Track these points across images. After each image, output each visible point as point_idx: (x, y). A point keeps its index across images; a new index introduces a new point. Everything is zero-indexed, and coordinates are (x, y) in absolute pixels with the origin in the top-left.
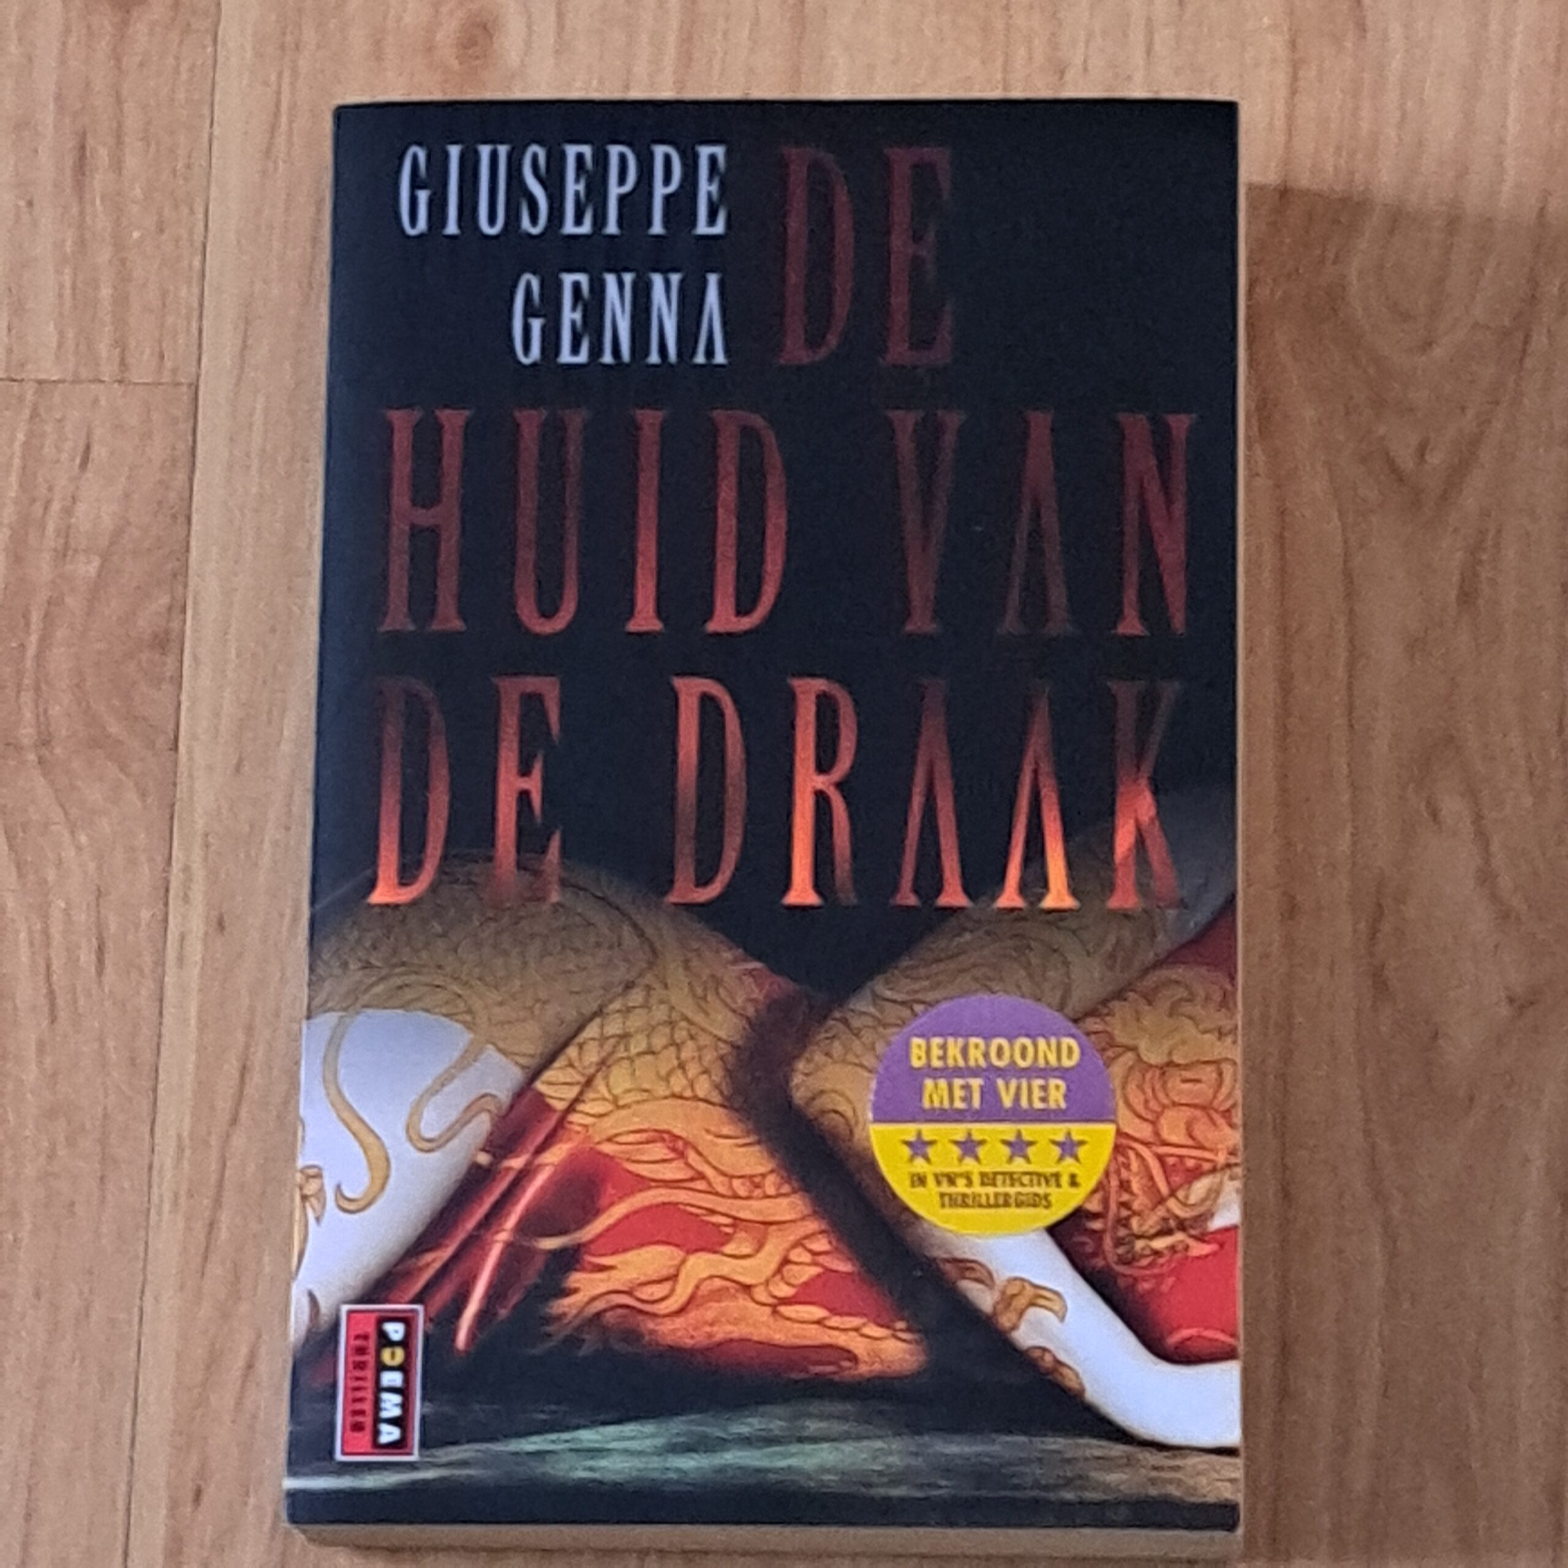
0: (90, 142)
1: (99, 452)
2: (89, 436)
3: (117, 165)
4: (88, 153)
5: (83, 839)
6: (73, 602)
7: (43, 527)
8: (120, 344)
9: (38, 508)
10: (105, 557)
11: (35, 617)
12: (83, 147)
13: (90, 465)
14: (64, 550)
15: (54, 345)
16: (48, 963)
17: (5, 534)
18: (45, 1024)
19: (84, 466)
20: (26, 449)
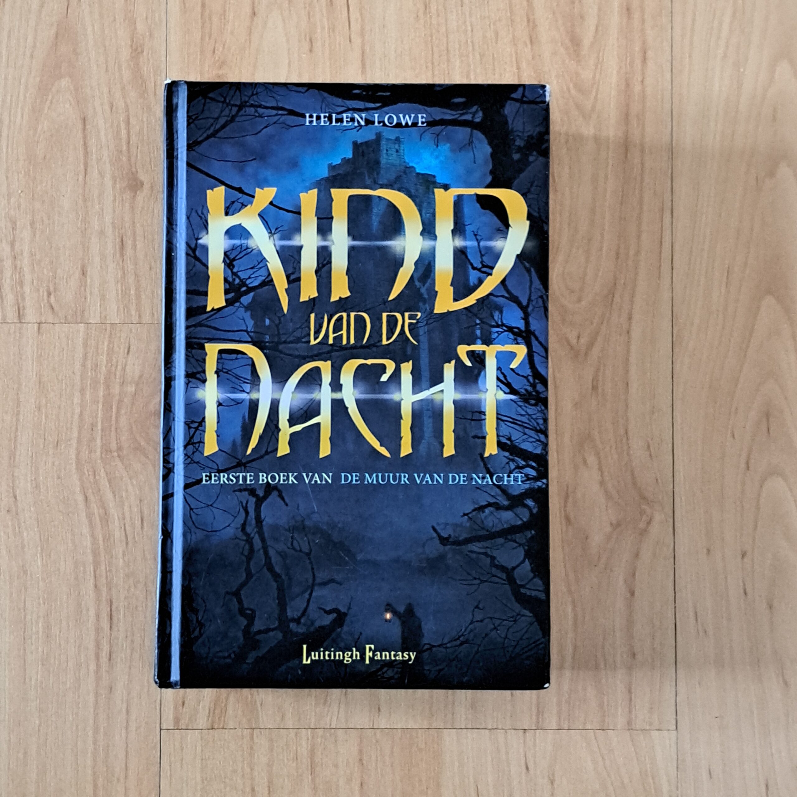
0: (124, 239)
1: (133, 348)
2: (129, 342)
3: (135, 247)
4: (124, 243)
5: (135, 483)
6: (127, 400)
7: (115, 375)
8: (138, 310)
9: (113, 368)
10: (137, 385)
11: (114, 406)
12: (122, 240)
13: (130, 353)
14: (123, 383)
15: (116, 310)
16: (125, 525)
17: (102, 377)
18: (125, 546)
19: (128, 353)
20: (108, 348)
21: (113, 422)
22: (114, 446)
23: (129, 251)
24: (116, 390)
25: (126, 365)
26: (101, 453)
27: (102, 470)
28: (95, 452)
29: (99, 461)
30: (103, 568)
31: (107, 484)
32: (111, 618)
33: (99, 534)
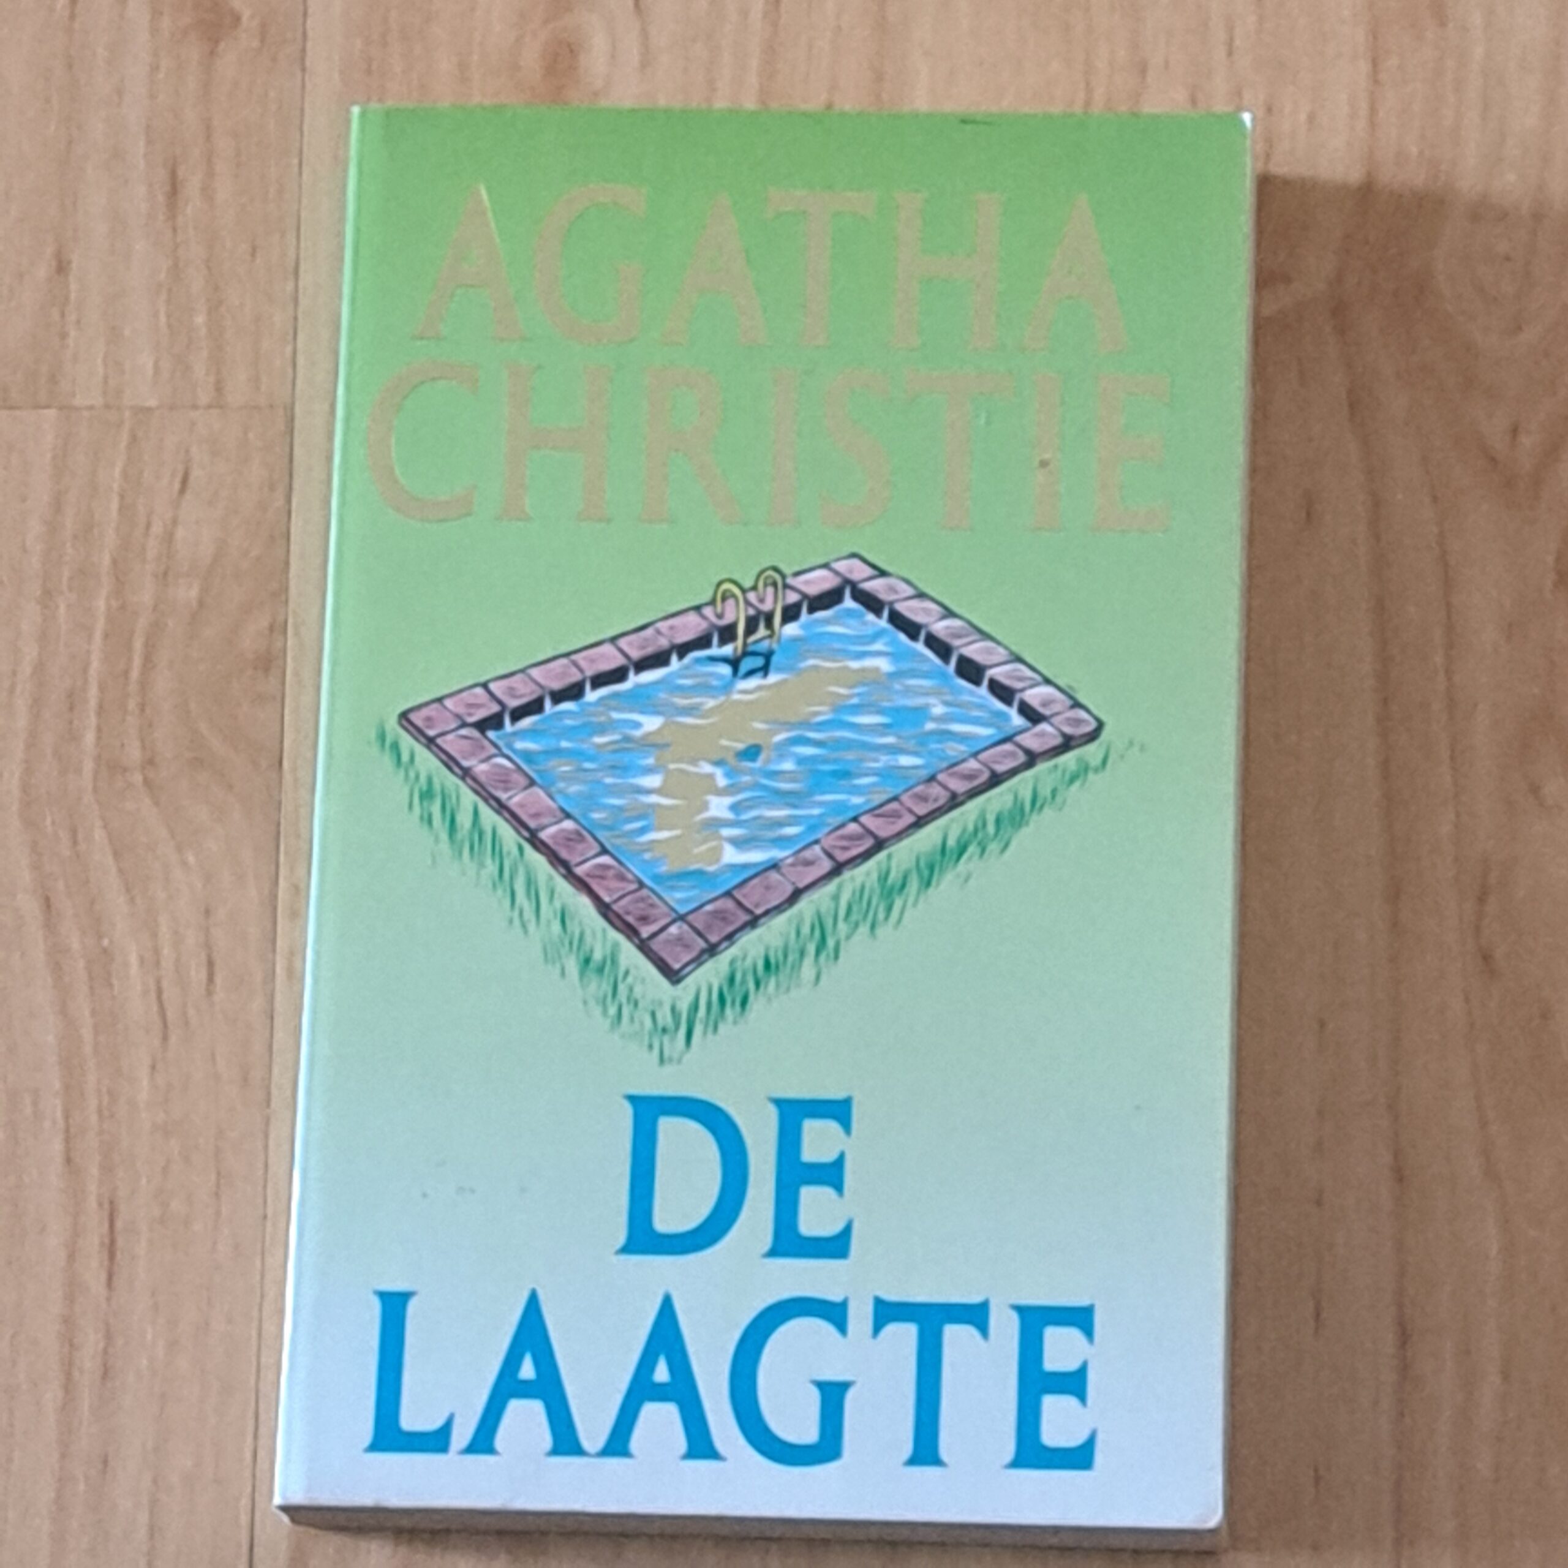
0: (182, 170)
1: (198, 477)
2: (187, 461)
3: (207, 193)
4: (180, 182)
5: (191, 859)
6: (175, 626)
7: (144, 549)
8: (216, 368)
9: (138, 533)
10: (206, 581)
11: (138, 641)
12: (173, 174)
13: (189, 491)
14: (165, 574)
15: (150, 372)
16: (158, 982)
17: (107, 560)
18: (157, 1042)
19: (183, 490)
20: (125, 475)
21: (133, 687)
22: (134, 754)
23: (192, 205)
24: (145, 595)
25: (175, 522)
26: (96, 773)
27: (98, 823)
28: (79, 771)
29: (88, 798)
30: (92, 1106)
31: (110, 860)
32: (112, 1255)
33: (82, 1008)
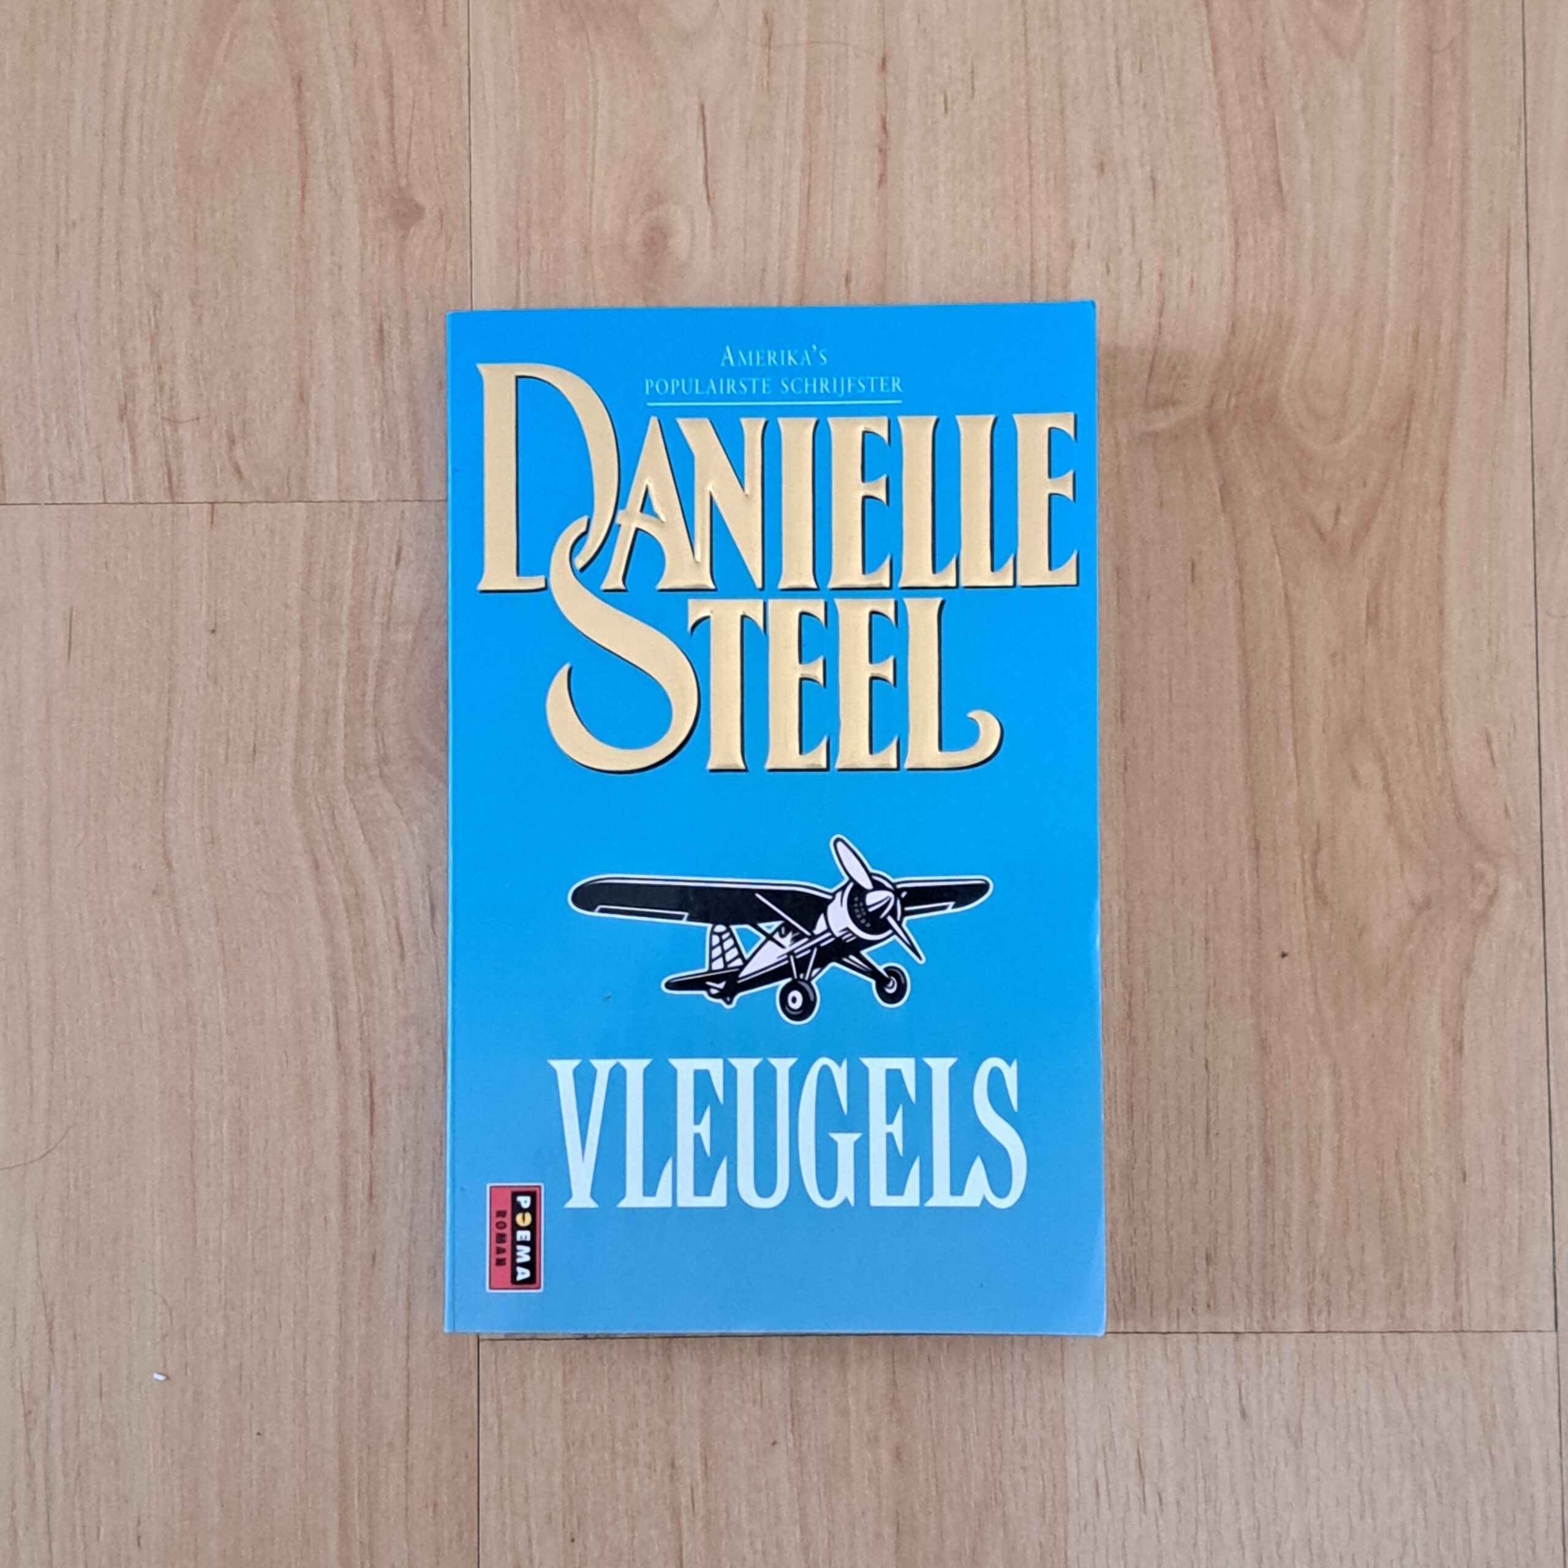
0: (386, 326)
1: (408, 553)
2: (400, 541)
3: (407, 342)
4: (385, 333)
5: (416, 830)
6: (397, 661)
7: (372, 605)
8: (418, 471)
9: (368, 595)
10: (418, 628)
11: (371, 672)
12: (381, 330)
13: (402, 563)
14: (388, 625)
15: (371, 475)
16: (396, 918)
17: (345, 614)
18: (397, 960)
19: (398, 562)
20: (356, 551)
21: (369, 707)
22: (371, 755)
23: (395, 354)
24: (375, 640)
25: (393, 587)
26: (345, 768)
27: (349, 805)
28: (333, 768)
29: (342, 787)
30: (353, 1006)
31: (358, 831)
32: (372, 1111)
33: (344, 937)
